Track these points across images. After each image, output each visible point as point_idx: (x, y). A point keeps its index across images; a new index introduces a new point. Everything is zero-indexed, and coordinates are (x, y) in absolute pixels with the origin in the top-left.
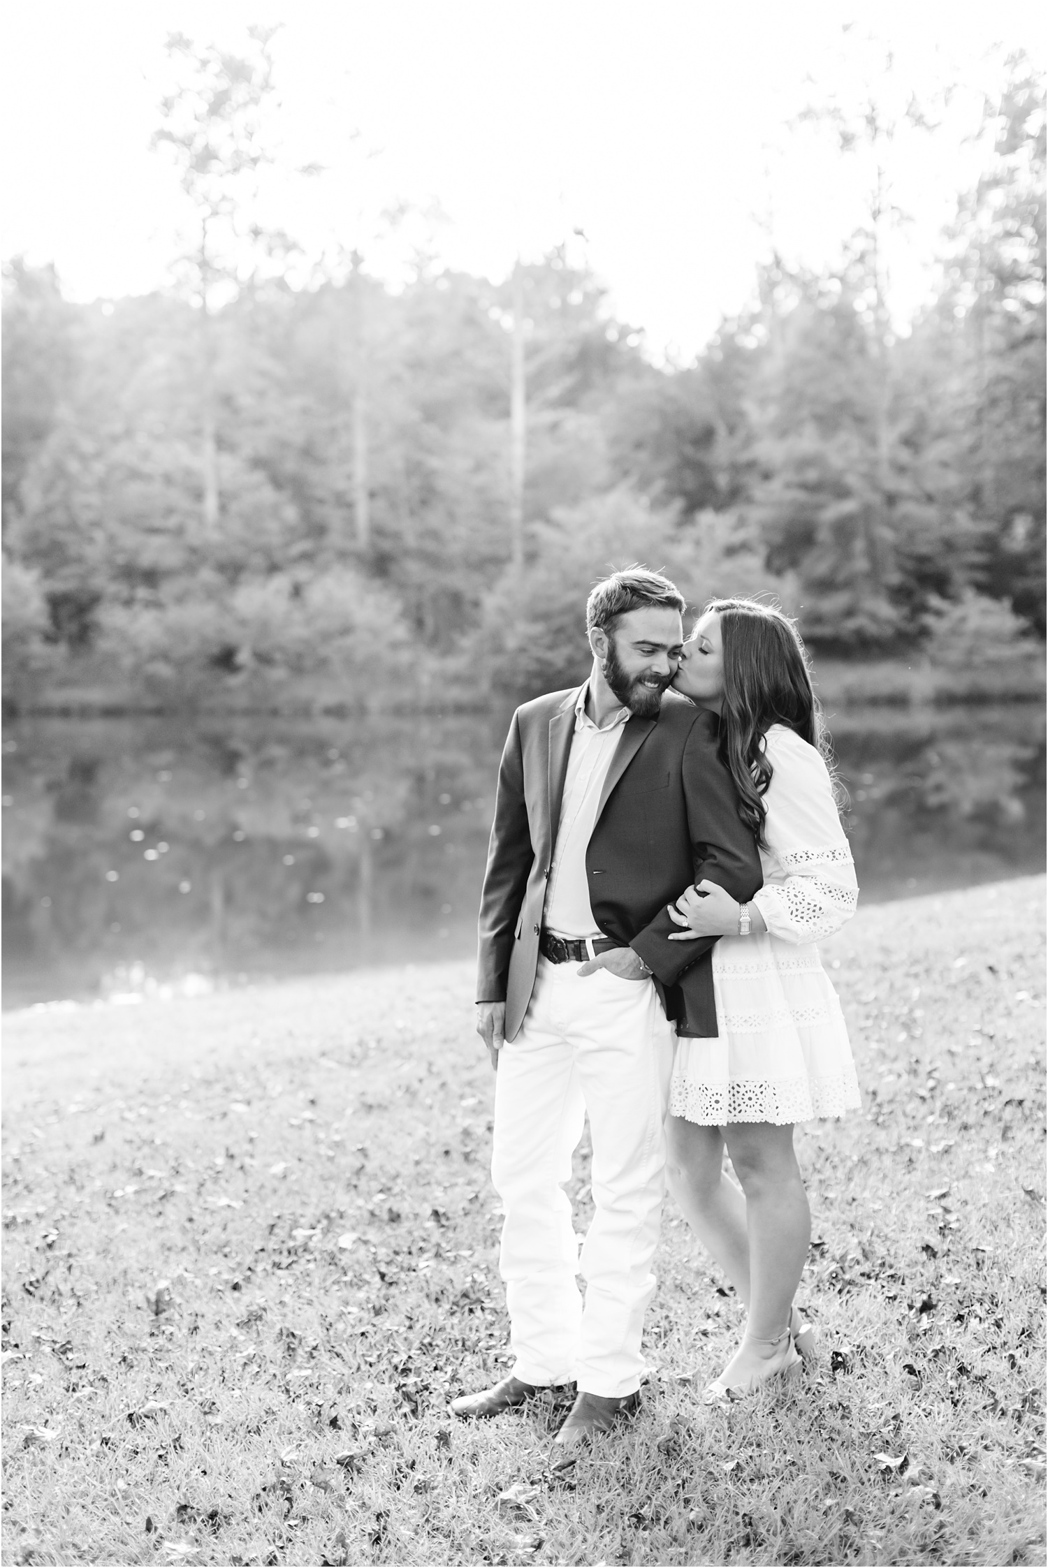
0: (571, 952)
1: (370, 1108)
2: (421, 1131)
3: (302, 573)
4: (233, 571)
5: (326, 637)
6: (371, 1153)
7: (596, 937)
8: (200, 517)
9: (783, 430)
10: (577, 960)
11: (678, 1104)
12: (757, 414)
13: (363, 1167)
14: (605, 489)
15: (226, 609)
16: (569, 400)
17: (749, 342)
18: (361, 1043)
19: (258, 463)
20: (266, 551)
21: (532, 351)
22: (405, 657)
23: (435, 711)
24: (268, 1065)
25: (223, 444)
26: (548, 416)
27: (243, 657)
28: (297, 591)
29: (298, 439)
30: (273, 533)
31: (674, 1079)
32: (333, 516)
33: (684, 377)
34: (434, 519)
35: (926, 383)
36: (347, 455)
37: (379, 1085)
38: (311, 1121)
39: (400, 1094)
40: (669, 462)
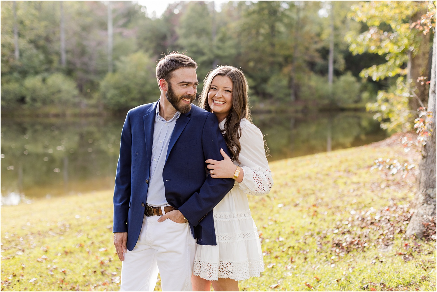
0: (155, 212)
1: (66, 253)
2: (85, 263)
3: (46, 75)
4: (24, 73)
5: (53, 94)
6: (67, 272)
7: (166, 206)
8: (14, 58)
9: (186, 36)
10: (157, 215)
11: (197, 271)
12: (179, 31)
13: (64, 279)
14: (136, 51)
15: (22, 85)
16: (125, 26)
17: (176, 11)
18: (64, 225)
19: (31, 42)
20: (34, 68)
21: (114, 11)
22: (77, 100)
23: (87, 115)
24: (32, 234)
25: (20, 35)
26: (119, 30)
27: (28, 99)
28: (44, 80)
29: (44, 34)
30: (36, 62)
31: (195, 260)
32: (55, 58)
33: (158, 21)
34: (86, 59)
35: (225, 24)
36: (59, 40)
37: (70, 244)
38: (45, 259)
39: (77, 247)
40: (153, 45)
